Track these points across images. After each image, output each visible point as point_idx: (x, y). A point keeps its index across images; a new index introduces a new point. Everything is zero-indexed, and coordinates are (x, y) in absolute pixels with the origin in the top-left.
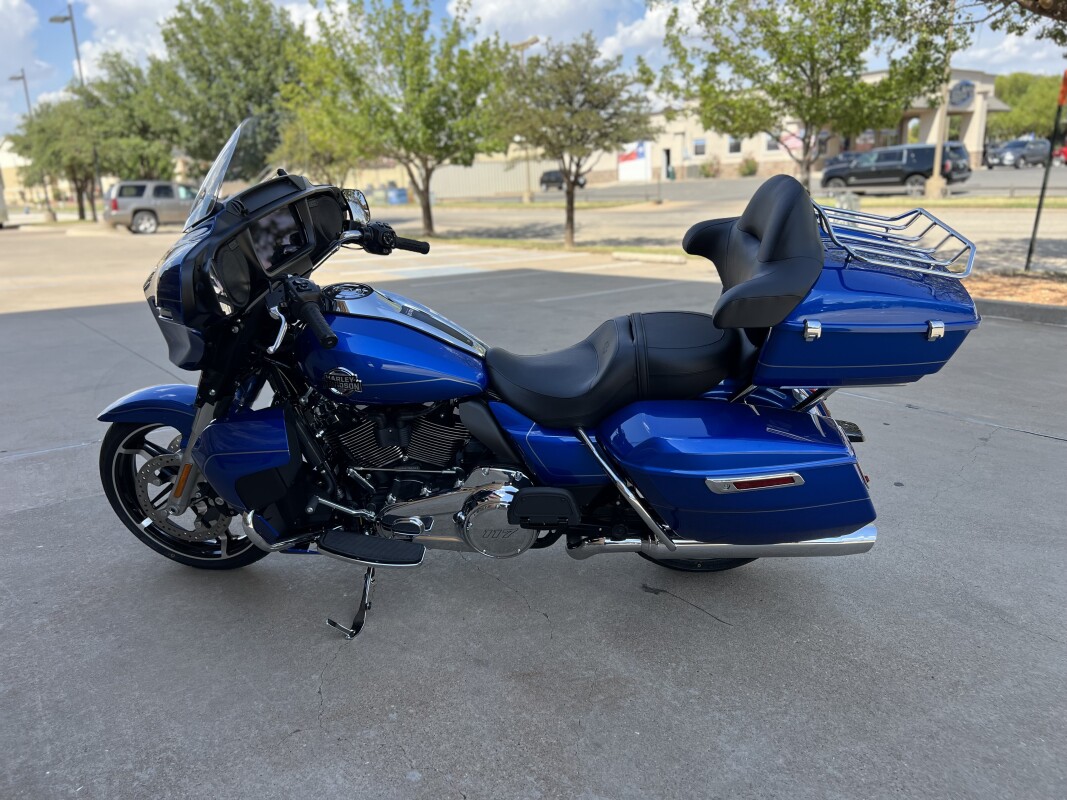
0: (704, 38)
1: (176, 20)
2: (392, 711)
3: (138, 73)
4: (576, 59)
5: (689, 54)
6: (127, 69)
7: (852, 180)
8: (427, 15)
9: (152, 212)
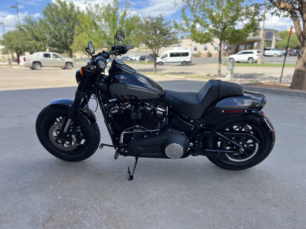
0: (192, 16)
3: (36, 23)
4: (157, 22)
5: (188, 20)
6: (32, 22)
8: (117, 8)
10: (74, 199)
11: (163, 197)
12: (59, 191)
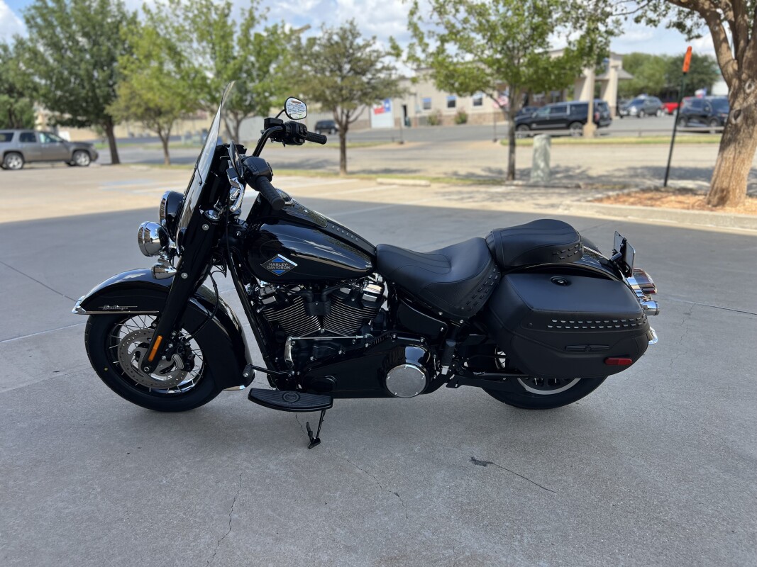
0: (438, 24)
3: (5, 48)
4: (343, 38)
5: (425, 36)
7: (534, 126)
8: (229, 5)
9: (19, 153)
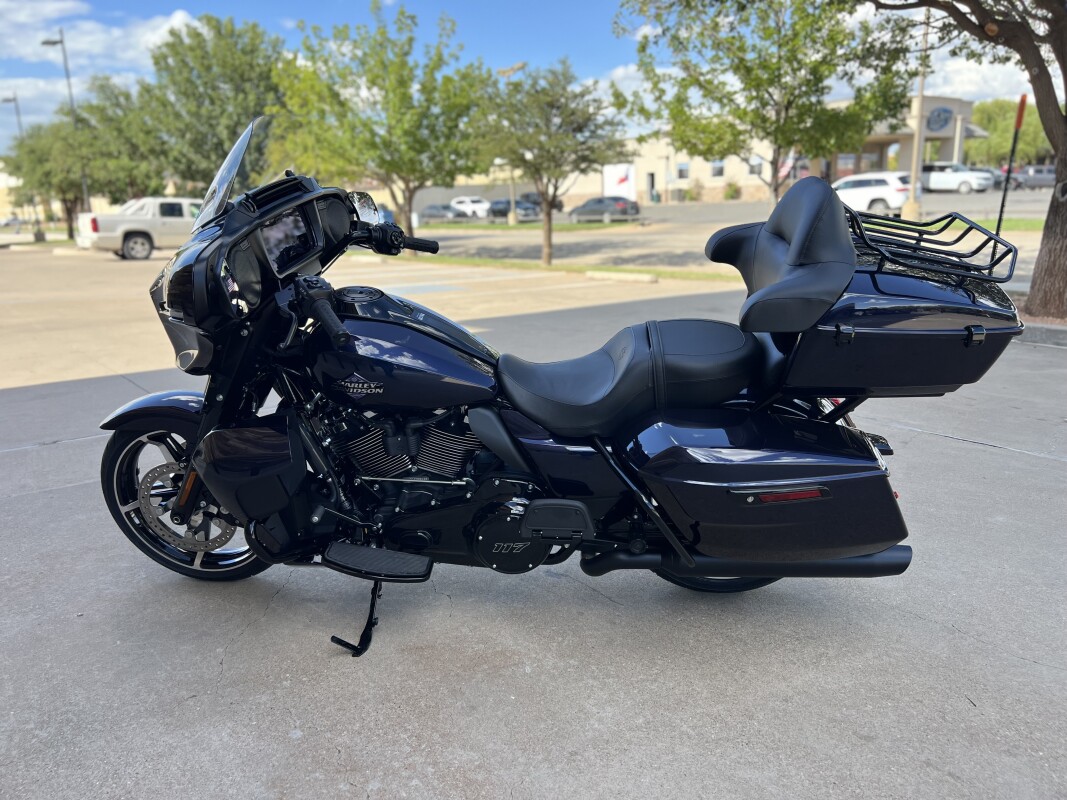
1: (168, 45)
2: (286, 679)
3: (128, 97)
4: (552, 85)
6: (116, 92)
8: (411, 40)
10: (344, 739)
11: (639, 728)
12: (293, 711)
